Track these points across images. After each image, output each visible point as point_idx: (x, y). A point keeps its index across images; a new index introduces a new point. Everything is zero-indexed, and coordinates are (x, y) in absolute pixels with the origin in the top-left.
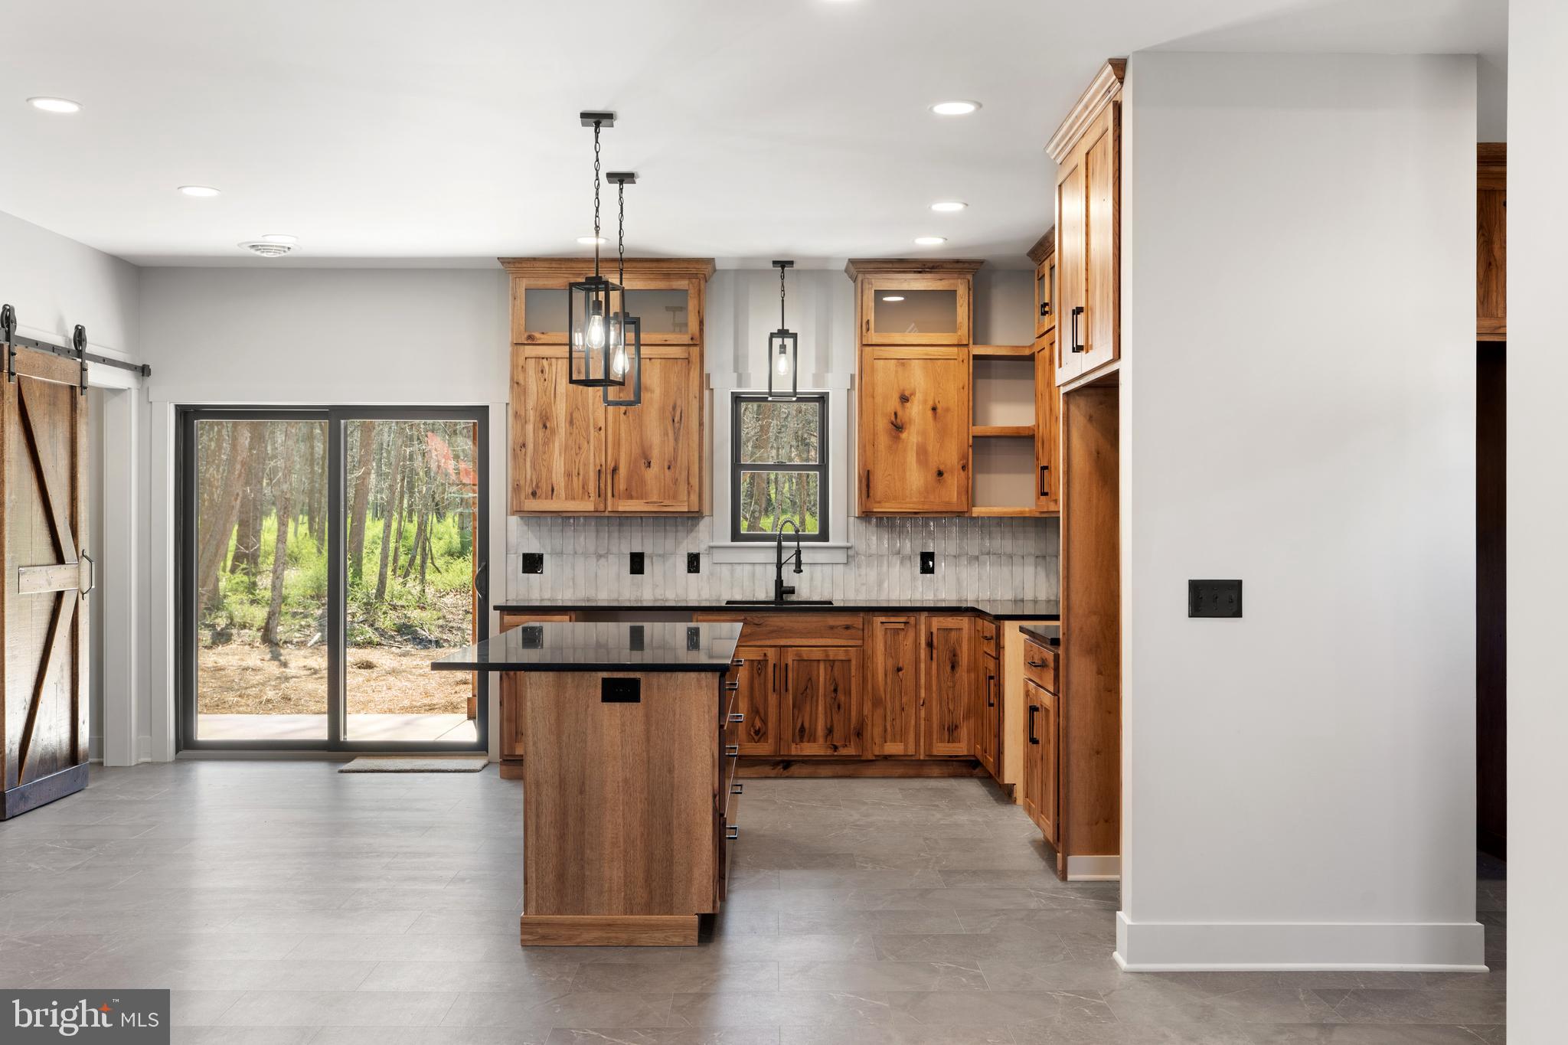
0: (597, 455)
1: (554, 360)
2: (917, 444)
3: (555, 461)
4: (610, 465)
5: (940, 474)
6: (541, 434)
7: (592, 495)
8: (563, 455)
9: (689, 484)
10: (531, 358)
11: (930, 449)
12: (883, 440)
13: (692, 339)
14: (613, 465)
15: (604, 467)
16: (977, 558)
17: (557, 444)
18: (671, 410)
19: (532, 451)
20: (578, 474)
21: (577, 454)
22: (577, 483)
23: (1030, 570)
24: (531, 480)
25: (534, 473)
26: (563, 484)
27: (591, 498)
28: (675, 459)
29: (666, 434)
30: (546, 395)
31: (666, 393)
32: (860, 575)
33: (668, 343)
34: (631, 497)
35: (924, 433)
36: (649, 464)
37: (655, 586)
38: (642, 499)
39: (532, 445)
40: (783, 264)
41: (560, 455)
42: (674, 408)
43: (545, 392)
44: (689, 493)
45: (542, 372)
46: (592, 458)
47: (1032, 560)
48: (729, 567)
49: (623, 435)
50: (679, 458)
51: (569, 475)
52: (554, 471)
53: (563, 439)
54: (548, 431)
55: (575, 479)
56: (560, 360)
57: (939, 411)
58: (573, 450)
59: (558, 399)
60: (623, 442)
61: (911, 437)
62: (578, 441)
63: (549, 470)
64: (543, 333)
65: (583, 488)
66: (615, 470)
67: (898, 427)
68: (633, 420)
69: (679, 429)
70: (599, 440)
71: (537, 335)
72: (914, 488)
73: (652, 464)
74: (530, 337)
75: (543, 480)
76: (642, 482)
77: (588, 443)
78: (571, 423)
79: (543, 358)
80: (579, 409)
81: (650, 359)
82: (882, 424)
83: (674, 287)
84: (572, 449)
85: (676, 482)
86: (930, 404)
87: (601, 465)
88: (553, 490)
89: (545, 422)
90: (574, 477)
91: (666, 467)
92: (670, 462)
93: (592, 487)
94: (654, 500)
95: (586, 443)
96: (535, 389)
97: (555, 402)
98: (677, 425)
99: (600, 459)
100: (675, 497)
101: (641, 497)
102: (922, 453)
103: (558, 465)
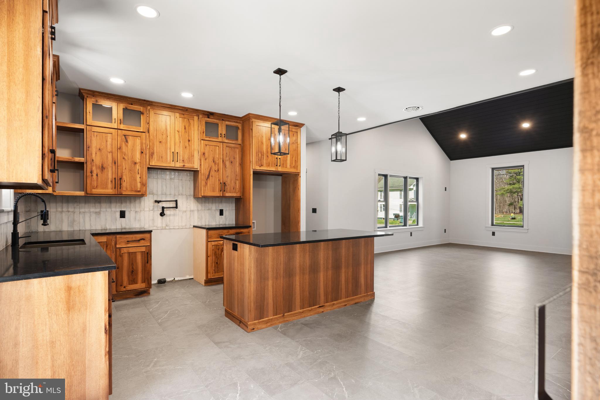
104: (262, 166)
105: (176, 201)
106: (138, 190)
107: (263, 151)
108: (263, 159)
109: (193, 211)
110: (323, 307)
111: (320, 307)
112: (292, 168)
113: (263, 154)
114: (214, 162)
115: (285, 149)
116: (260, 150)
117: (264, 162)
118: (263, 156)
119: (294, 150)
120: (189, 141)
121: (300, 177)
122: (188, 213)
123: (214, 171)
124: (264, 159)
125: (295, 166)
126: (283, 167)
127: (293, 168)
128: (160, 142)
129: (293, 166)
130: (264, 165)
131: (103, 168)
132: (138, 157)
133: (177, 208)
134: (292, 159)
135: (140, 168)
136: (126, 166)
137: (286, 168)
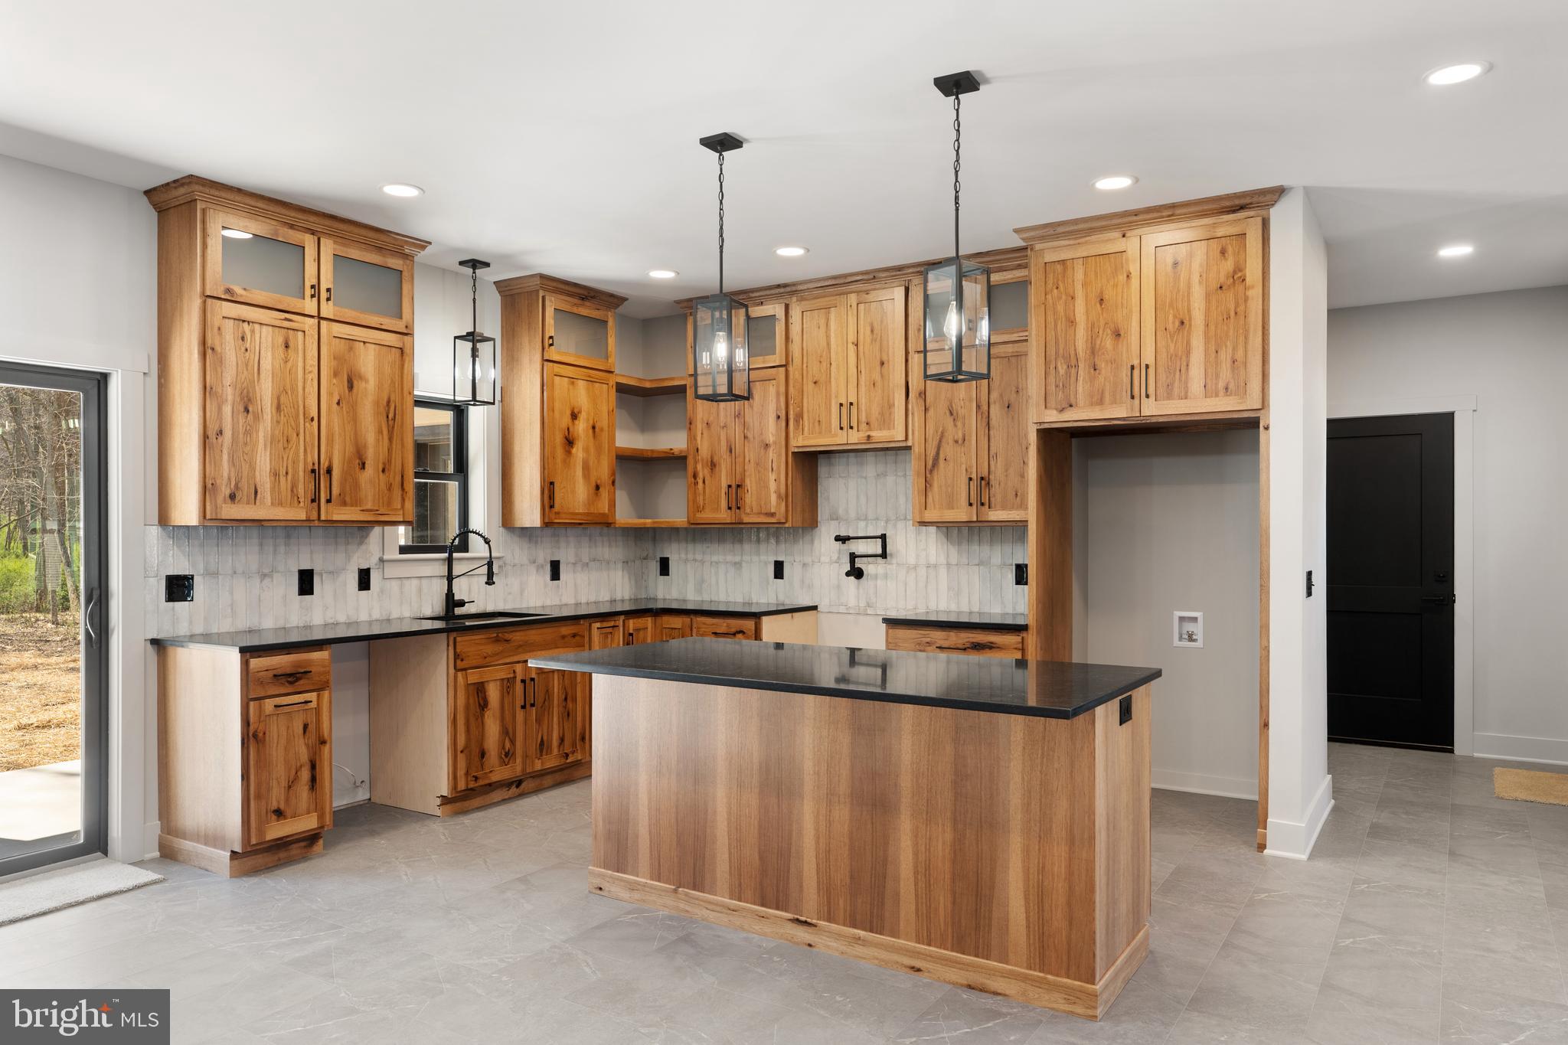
0: (308, 451)
1: (257, 326)
2: (583, 459)
3: (259, 455)
4: (324, 465)
5: (597, 487)
6: (241, 421)
7: (302, 500)
8: (269, 450)
9: (403, 489)
10: (229, 318)
11: (591, 464)
12: (560, 452)
13: (407, 327)
14: (326, 465)
15: (316, 465)
16: (587, 565)
17: (261, 434)
18: (385, 404)
19: (231, 441)
20: (287, 473)
21: (284, 449)
22: (285, 485)
23: (620, 573)
24: (229, 479)
25: (233, 470)
26: (268, 486)
27: (302, 504)
28: (390, 461)
29: (380, 432)
30: (247, 370)
31: (380, 386)
32: (507, 585)
33: (383, 327)
34: (344, 504)
35: (586, 450)
36: (363, 466)
37: (326, 608)
38: (356, 506)
39: (230, 433)
40: (475, 264)
41: (265, 450)
42: (389, 402)
43: (247, 365)
44: (403, 500)
45: (243, 339)
46: (303, 458)
47: (620, 565)
48: (398, 582)
49: (337, 429)
50: (393, 461)
51: (275, 474)
52: (258, 468)
53: (269, 429)
54: (250, 416)
55: (283, 479)
56: (264, 327)
57: (597, 430)
58: (283, 442)
59: (262, 375)
60: (337, 437)
61: (578, 451)
62: (286, 432)
63: (252, 468)
64: (245, 289)
65: (292, 491)
66: (329, 471)
67: (570, 442)
68: (347, 412)
69: (393, 427)
70: (312, 434)
71: (238, 290)
72: (581, 500)
73: (366, 465)
74: (228, 291)
75: (244, 481)
76: (356, 486)
77: (298, 435)
78: (278, 408)
79: (244, 321)
80: (286, 393)
81: (364, 342)
82: (559, 439)
83: (389, 265)
84: (279, 441)
85: (390, 488)
86: (591, 422)
87: (314, 464)
88: (256, 492)
89: (247, 404)
90: (281, 477)
91: (381, 469)
92: (384, 464)
93: (304, 488)
94: (369, 506)
95: (295, 435)
96: (234, 359)
97: (258, 380)
98: (391, 423)
99: (312, 457)
100: (389, 504)
101: (356, 502)
102: (586, 468)
103: (264, 462)
104: (1071, 406)
105: (883, 537)
106: (773, 511)
107: (1072, 356)
108: (1073, 379)
109: (935, 566)
110: (810, 929)
111: (798, 921)
112: (1217, 395)
113: (1073, 362)
114: (951, 414)
115: (1177, 323)
116: (1061, 351)
117: (1080, 389)
118: (1073, 371)
119: (1228, 318)
120: (882, 364)
121: (1267, 428)
122: (922, 571)
123: (951, 442)
124: (1081, 379)
125: (1231, 386)
126: (1170, 396)
127: (1222, 393)
128: (815, 383)
129: (1221, 385)
130: (1081, 403)
131: (713, 465)
132: (771, 431)
133: (886, 558)
134: (1216, 357)
135: (776, 458)
136: (751, 455)
137: (1186, 398)
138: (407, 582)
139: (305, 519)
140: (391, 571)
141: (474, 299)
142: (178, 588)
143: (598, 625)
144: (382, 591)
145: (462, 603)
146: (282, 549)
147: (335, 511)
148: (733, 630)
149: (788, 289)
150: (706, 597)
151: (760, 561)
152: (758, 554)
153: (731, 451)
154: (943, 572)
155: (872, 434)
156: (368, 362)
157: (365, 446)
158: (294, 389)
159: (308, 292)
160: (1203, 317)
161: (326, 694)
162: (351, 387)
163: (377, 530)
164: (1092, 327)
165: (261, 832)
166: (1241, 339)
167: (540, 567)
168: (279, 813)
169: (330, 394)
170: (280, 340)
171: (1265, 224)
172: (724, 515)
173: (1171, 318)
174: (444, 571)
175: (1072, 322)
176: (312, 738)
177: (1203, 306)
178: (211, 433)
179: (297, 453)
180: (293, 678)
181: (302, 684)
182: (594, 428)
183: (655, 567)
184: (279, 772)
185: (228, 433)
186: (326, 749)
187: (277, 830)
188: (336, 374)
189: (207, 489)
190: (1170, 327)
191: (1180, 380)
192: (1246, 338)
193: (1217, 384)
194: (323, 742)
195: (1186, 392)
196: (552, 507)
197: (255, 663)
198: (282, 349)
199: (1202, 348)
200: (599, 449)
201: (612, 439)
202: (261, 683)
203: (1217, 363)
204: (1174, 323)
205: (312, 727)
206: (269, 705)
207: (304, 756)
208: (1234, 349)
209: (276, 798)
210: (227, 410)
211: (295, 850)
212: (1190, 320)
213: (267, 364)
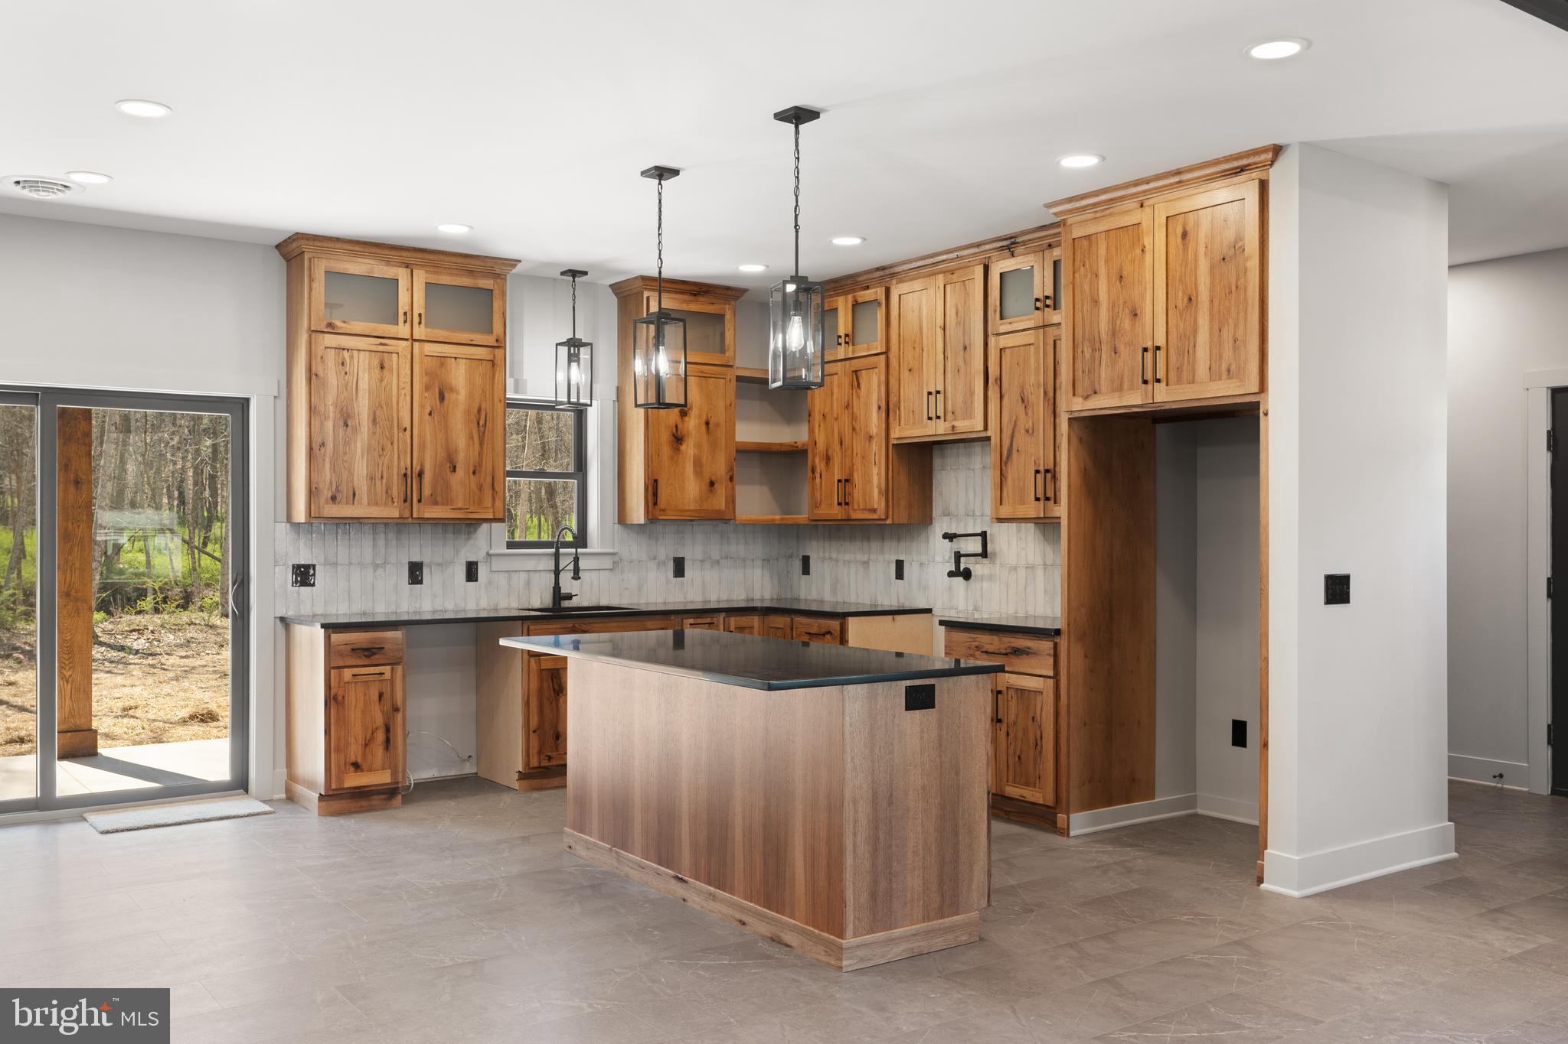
0: (402, 457)
1: (355, 353)
2: (694, 456)
3: (357, 462)
4: (417, 469)
5: (712, 484)
6: (341, 433)
7: (395, 500)
8: (365, 457)
9: (493, 489)
10: (331, 348)
11: (704, 460)
12: (666, 450)
13: (497, 341)
14: (418, 468)
15: (409, 470)
16: (718, 562)
17: (359, 444)
18: (476, 412)
19: (332, 451)
20: (382, 477)
21: (380, 456)
22: (380, 487)
23: (758, 572)
24: (331, 483)
25: (333, 475)
26: (365, 488)
27: (396, 504)
28: (480, 464)
29: (471, 437)
30: (346, 390)
31: (471, 396)
32: (623, 580)
33: (473, 343)
34: (436, 503)
35: (698, 446)
36: (454, 469)
37: (434, 596)
38: (448, 505)
39: (332, 444)
40: (574, 273)
41: (363, 456)
42: (479, 410)
43: (346, 386)
44: (494, 499)
45: (343, 364)
46: (398, 462)
47: (759, 563)
48: (506, 575)
49: (428, 437)
50: (484, 463)
51: (371, 478)
52: (356, 473)
53: (366, 439)
54: (349, 429)
55: (378, 483)
56: (362, 352)
57: (711, 426)
58: (377, 451)
59: (360, 395)
60: (428, 445)
61: (689, 449)
62: (381, 441)
63: (351, 473)
64: (344, 322)
65: (387, 492)
66: (420, 474)
67: (678, 439)
68: (439, 422)
69: (484, 433)
70: (405, 442)
71: (338, 323)
72: (692, 496)
73: (457, 469)
74: (330, 325)
75: (344, 483)
76: (447, 487)
77: (392, 444)
78: (374, 421)
79: (344, 349)
80: (382, 408)
81: (455, 358)
82: (665, 436)
83: (480, 286)
84: (375, 450)
85: (480, 488)
86: (704, 418)
87: (406, 469)
88: (354, 495)
89: (346, 419)
90: (377, 480)
91: (471, 472)
92: (475, 467)
93: (397, 490)
94: (460, 505)
95: (390, 444)
96: (335, 382)
97: (356, 399)
98: (482, 429)
99: (405, 462)
100: (480, 502)
101: (447, 502)
102: (698, 464)
103: (361, 469)
104: (1095, 393)
105: (984, 535)
106: (876, 506)
107: (1097, 339)
108: (1097, 363)
109: (1033, 568)
110: (684, 886)
111: (677, 878)
112: (1220, 379)
113: (1097, 346)
114: (1023, 401)
115: (1186, 300)
116: (1087, 334)
117: (1103, 375)
118: (1097, 354)
119: (1230, 293)
120: (965, 348)
121: (1266, 414)
122: (1022, 572)
123: (1023, 431)
124: (1103, 366)
125: (1233, 368)
126: (1179, 381)
127: (1224, 376)
128: (910, 370)
129: (1224, 367)
130: (1104, 389)
131: (828, 459)
132: (874, 422)
133: (986, 557)
134: (1220, 336)
135: (877, 450)
136: (858, 448)
137: (1193, 382)
138: (515, 576)
139: (398, 516)
140: (497, 564)
141: (574, 307)
142: (303, 575)
143: (692, 621)
144: (490, 583)
145: (569, 597)
146: (394, 543)
147: (426, 510)
148: (823, 631)
149: (887, 272)
150: (840, 599)
151: (884, 560)
152: (882, 552)
153: (841, 444)
154: (1040, 572)
155: (956, 424)
156: (459, 376)
157: (456, 451)
158: (389, 404)
159: (401, 318)
160: (1208, 293)
161: (399, 669)
162: (442, 398)
163: (485, 526)
164: (1113, 306)
165: (340, 780)
166: (1242, 314)
167: (661, 564)
168: (357, 766)
169: (422, 406)
170: (376, 362)
171: (1264, 186)
172: (836, 512)
173: (1180, 294)
174: (552, 565)
175: (1096, 302)
176: (388, 706)
177: (1208, 281)
178: (316, 447)
179: (391, 460)
180: (369, 652)
181: (376, 659)
182: (707, 423)
183: (798, 565)
184: (357, 732)
185: (330, 445)
186: (399, 716)
187: (353, 780)
188: (427, 388)
189: (312, 492)
190: (1180, 305)
191: (1189, 362)
192: (1246, 314)
193: (1220, 366)
194: (397, 710)
195: (1194, 376)
196: (655, 504)
197: (335, 637)
198: (377, 371)
199: (1207, 327)
200: (713, 446)
201: (731, 432)
202: (341, 655)
203: (1220, 343)
204: (1183, 299)
205: (387, 696)
206: (347, 674)
207: (380, 720)
208: (1236, 326)
209: (354, 752)
210: (329, 425)
211: (376, 800)
212: (1197, 297)
213: (364, 384)
